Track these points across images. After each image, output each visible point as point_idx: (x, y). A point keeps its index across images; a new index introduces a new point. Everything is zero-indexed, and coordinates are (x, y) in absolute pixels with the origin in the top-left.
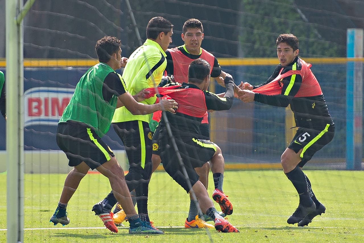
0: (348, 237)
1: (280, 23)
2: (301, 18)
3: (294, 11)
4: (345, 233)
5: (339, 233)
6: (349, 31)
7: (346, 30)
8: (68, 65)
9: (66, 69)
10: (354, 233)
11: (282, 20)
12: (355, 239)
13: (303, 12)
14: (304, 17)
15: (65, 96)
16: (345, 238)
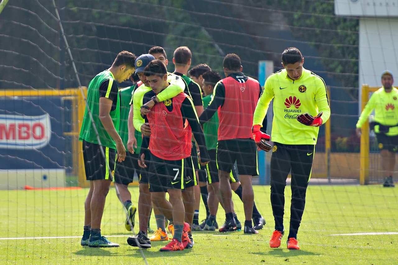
0: (260, 244)
1: (200, 57)
2: (218, 52)
3: (212, 46)
4: (258, 240)
5: (253, 240)
6: (261, 63)
7: (257, 62)
8: (15, 94)
9: (12, 98)
10: (266, 241)
11: (202, 54)
12: (267, 246)
13: (221, 47)
14: (221, 51)
15: (12, 122)
16: (258, 245)
